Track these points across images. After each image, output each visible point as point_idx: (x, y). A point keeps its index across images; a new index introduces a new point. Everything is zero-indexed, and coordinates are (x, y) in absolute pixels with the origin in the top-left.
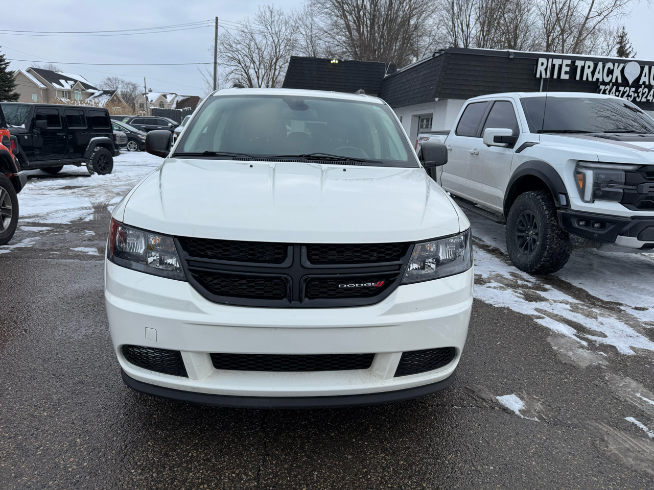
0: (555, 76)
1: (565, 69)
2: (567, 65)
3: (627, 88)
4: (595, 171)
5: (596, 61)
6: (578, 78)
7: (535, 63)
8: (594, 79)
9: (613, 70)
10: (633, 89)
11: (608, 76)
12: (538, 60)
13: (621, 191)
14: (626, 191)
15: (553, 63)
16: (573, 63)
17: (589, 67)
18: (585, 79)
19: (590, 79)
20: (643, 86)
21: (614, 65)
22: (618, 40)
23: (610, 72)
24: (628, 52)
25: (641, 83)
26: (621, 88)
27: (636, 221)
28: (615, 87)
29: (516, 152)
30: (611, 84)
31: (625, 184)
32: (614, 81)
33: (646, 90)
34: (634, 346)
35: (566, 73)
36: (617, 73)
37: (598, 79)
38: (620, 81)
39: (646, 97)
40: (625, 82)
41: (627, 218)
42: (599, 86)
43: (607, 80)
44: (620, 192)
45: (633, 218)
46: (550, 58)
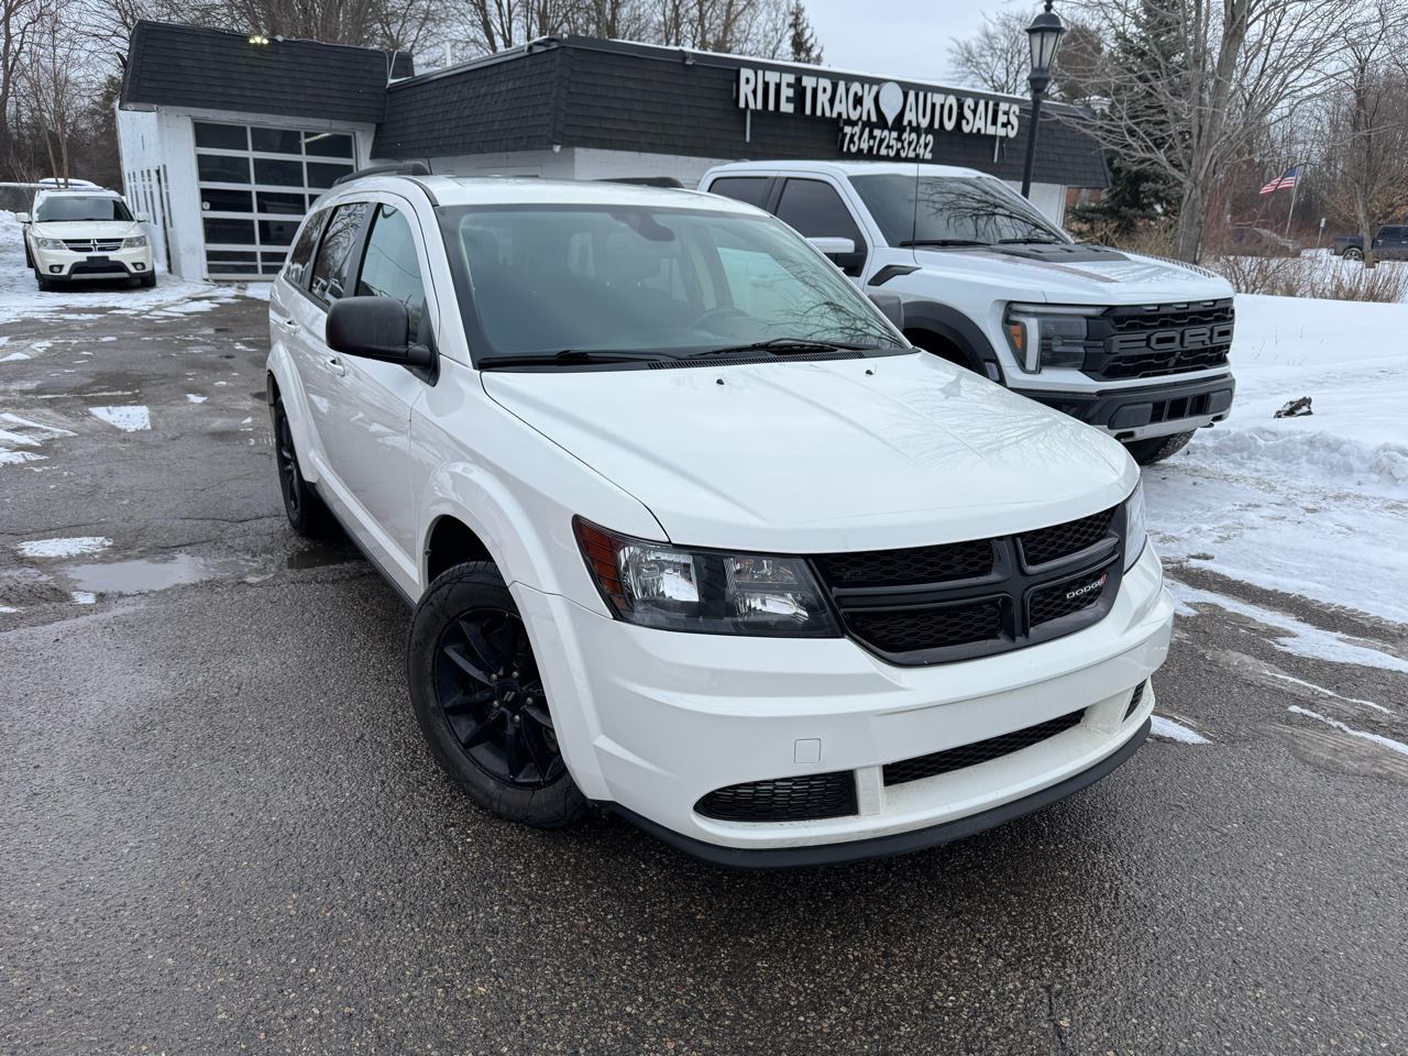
0: (771, 107)
1: (787, 92)
2: (789, 85)
3: (886, 133)
4: (1042, 319)
5: (835, 78)
6: (808, 111)
7: (734, 78)
8: (835, 115)
9: (862, 97)
10: (895, 134)
11: (855, 108)
12: (738, 72)
13: (1081, 350)
14: (1089, 350)
15: (766, 79)
16: (799, 80)
17: (825, 90)
18: (819, 113)
19: (828, 114)
20: (908, 129)
21: (863, 86)
23: (858, 101)
25: (905, 123)
26: (877, 132)
27: (1105, 398)
28: (867, 130)
29: (869, 284)
30: (860, 123)
31: (1086, 339)
32: (865, 118)
33: (914, 136)
35: (789, 100)
36: (868, 103)
37: (840, 114)
38: (874, 118)
39: (915, 150)
40: (882, 122)
41: (1091, 394)
42: (842, 129)
43: (854, 116)
44: (1080, 353)
45: (1101, 393)
46: (761, 69)
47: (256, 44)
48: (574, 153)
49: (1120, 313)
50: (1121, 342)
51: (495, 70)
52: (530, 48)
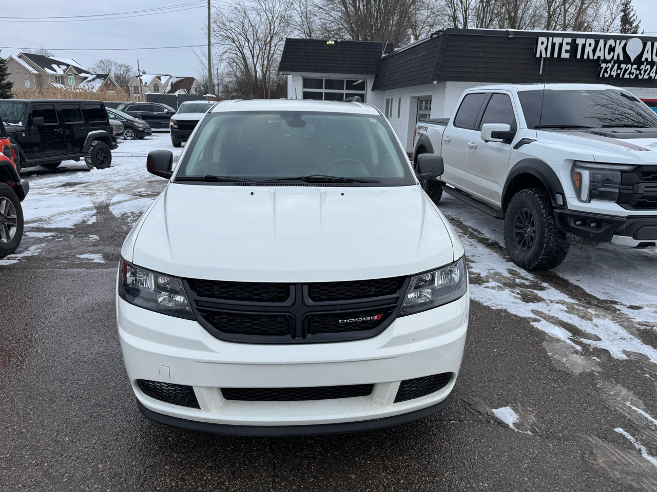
0: (556, 55)
1: (566, 47)
2: (568, 44)
3: (629, 66)
4: (592, 171)
5: (597, 38)
6: (579, 56)
7: (535, 43)
8: (596, 58)
9: (615, 47)
10: (635, 66)
11: (609, 53)
12: (538, 39)
13: (617, 191)
14: (622, 191)
15: (554, 42)
16: (574, 41)
17: (590, 45)
18: (585, 57)
19: (591, 57)
20: (645, 63)
21: (615, 42)
22: (622, 7)
23: (612, 49)
24: (632, 20)
25: (643, 59)
26: (623, 66)
27: (632, 220)
28: (616, 65)
29: (514, 148)
30: (613, 62)
31: (621, 184)
32: (615, 58)
33: (649, 67)
34: (627, 349)
35: (567, 51)
36: (619, 50)
37: (599, 57)
38: (621, 58)
39: (649, 74)
40: (627, 59)
41: (623, 217)
42: (601, 64)
43: (608, 57)
44: (616, 193)
45: (629, 217)
46: (551, 37)
47: (329, 44)
48: (446, 84)
49: (645, 169)
50: (646, 187)
51: (418, 47)
52: (431, 36)
